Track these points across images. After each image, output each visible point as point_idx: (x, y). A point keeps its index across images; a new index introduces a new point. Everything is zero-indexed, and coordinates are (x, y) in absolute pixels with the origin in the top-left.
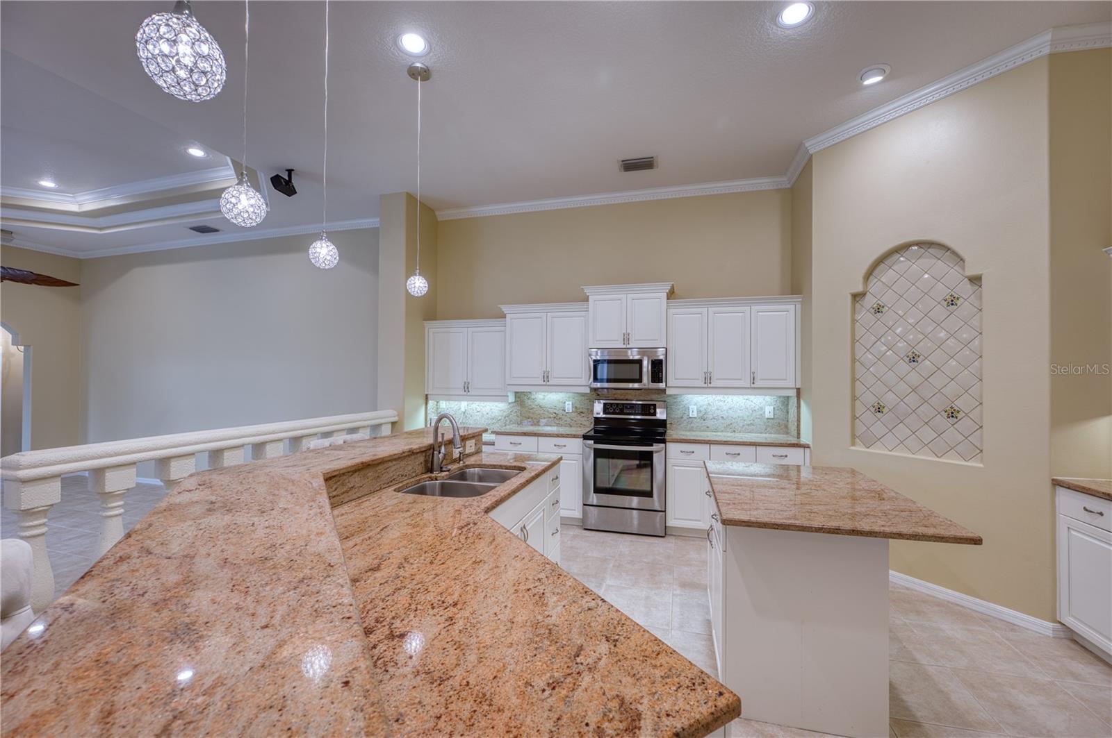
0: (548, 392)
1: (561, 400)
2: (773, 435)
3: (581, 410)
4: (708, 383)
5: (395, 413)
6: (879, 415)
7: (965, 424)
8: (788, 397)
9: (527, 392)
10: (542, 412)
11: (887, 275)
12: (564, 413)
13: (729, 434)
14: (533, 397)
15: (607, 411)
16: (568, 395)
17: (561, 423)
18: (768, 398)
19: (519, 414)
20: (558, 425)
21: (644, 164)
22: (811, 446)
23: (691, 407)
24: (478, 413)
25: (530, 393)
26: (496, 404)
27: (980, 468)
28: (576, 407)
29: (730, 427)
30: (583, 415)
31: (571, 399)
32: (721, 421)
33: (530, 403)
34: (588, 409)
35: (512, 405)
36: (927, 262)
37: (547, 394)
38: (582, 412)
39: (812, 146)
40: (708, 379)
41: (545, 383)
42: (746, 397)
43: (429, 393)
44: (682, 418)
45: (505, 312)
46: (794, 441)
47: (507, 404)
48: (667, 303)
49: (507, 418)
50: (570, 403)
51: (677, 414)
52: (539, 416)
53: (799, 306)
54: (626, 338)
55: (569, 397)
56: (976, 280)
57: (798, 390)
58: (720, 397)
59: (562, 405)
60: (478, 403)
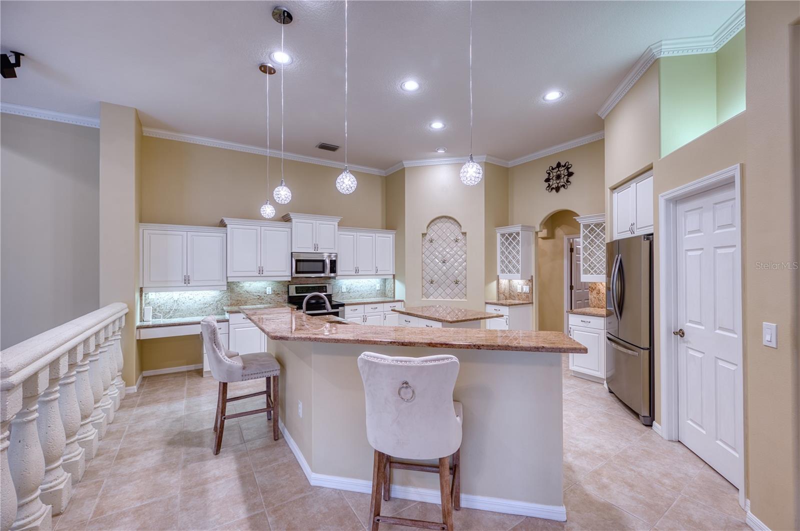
0: (253, 281)
1: (263, 287)
2: (379, 298)
3: (278, 292)
4: (357, 273)
5: (125, 305)
6: (432, 284)
7: (461, 286)
8: (385, 279)
9: (236, 282)
10: (249, 295)
11: (434, 227)
12: (265, 295)
13: (361, 299)
14: (241, 285)
15: (298, 292)
16: (268, 283)
17: (263, 302)
18: (378, 280)
19: (229, 298)
20: (261, 303)
21: (333, 148)
22: (405, 300)
23: (343, 286)
24: (191, 301)
25: (239, 282)
26: (208, 292)
27: (465, 301)
28: (274, 291)
29: (361, 296)
30: (279, 295)
31: (270, 285)
32: (357, 293)
33: (239, 290)
34: (282, 291)
35: (222, 292)
36: (448, 224)
37: (252, 282)
38: (278, 294)
39: (407, 164)
40: (357, 271)
41: (260, 275)
42: (368, 280)
43: (144, 286)
44: (338, 292)
45: (226, 223)
46: (392, 300)
47: (219, 292)
48: (338, 228)
49: (218, 302)
50: (270, 288)
51: (336, 290)
52: (246, 299)
53: (394, 235)
54: (316, 247)
55: (269, 284)
56: (464, 234)
57: (394, 275)
58: (357, 280)
59: (264, 290)
60: (190, 292)
